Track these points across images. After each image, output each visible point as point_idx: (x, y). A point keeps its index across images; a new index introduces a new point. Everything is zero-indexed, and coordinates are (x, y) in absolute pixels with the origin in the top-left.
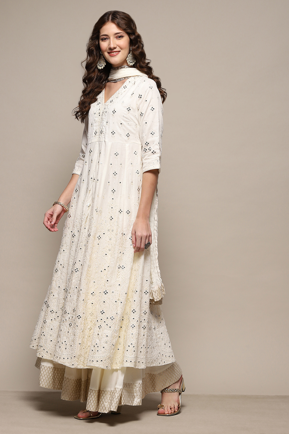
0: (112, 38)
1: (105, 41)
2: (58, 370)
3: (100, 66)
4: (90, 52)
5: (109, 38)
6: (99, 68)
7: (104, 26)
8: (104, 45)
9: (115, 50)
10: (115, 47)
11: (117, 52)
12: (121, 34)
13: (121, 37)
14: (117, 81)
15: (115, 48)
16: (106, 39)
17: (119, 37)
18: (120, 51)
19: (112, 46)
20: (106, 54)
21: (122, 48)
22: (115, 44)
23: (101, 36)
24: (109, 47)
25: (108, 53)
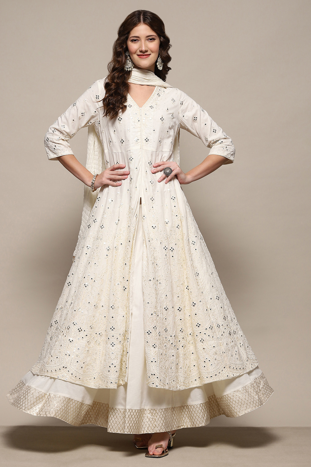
0: (143, 40)
1: (135, 43)
3: (127, 68)
5: (140, 40)
6: (126, 70)
7: (136, 26)
8: (133, 47)
9: (146, 53)
10: (147, 50)
11: (147, 55)
12: (154, 36)
13: (153, 39)
15: (146, 51)
16: (135, 40)
17: (151, 39)
18: (150, 54)
19: (144, 49)
20: (135, 57)
21: (152, 52)
22: (146, 46)
23: (131, 37)
24: (140, 49)
25: (138, 55)
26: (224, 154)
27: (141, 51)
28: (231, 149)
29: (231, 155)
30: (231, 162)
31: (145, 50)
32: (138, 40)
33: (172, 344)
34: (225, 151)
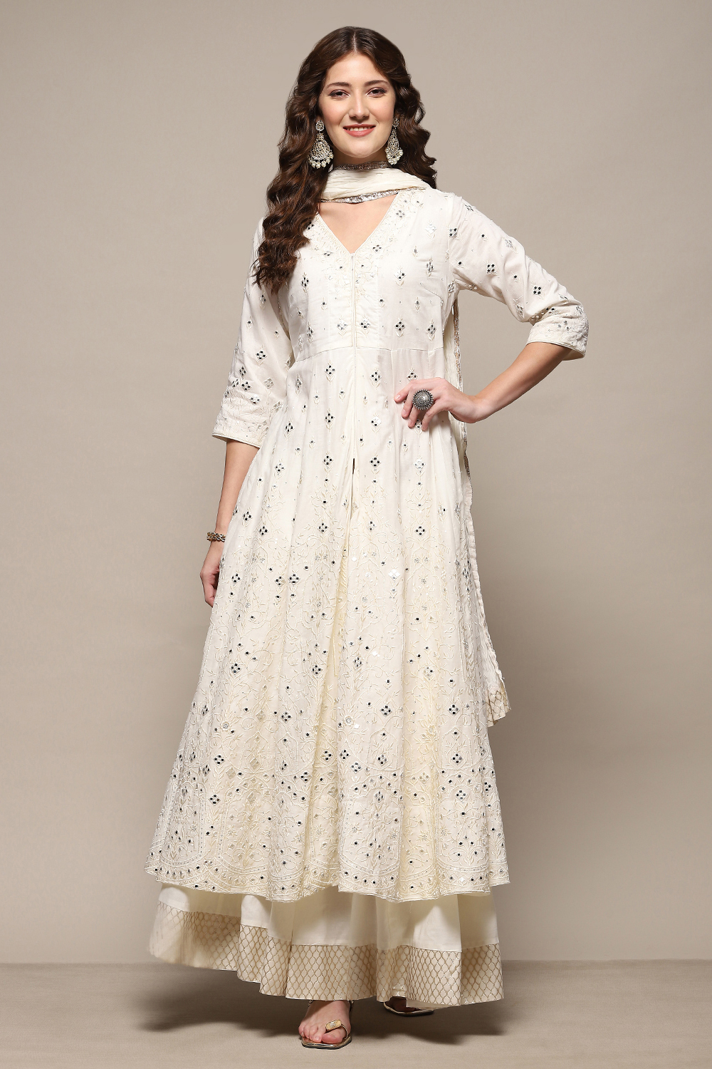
0: (358, 91)
1: (340, 99)
2: (203, 918)
3: (317, 161)
4: (294, 123)
5: (352, 92)
6: (314, 165)
7: (339, 60)
8: (334, 107)
9: (364, 123)
10: (367, 114)
11: (367, 127)
12: (382, 84)
13: (379, 92)
14: (365, 199)
15: (366, 118)
16: (340, 94)
17: (375, 92)
18: (375, 126)
19: (360, 112)
20: (340, 135)
21: (379, 120)
22: (365, 106)
23: (331, 85)
24: (352, 113)
25: (345, 128)
26: (562, 338)
27: (353, 118)
28: (577, 325)
29: (578, 340)
30: (579, 355)
31: (362, 114)
32: (346, 93)
33: (395, 792)
34: (563, 331)
